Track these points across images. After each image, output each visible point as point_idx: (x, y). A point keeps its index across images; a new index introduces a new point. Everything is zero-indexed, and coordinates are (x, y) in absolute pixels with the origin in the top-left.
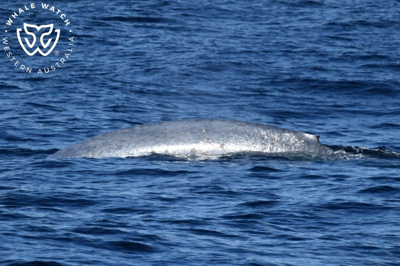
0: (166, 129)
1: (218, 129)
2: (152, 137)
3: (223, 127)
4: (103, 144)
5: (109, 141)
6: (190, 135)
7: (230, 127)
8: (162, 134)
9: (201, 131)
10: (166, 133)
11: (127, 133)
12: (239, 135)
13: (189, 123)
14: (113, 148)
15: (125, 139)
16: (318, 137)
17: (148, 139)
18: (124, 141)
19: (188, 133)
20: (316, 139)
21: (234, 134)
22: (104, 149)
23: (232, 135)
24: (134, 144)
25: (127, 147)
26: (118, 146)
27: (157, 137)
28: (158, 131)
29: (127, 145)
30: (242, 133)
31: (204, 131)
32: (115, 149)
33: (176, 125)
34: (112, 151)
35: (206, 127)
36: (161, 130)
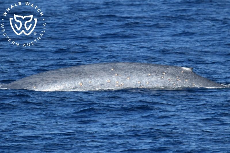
0: (84, 70)
1: (122, 68)
2: (77, 75)
3: (125, 67)
4: (41, 80)
5: (44, 78)
6: (104, 72)
7: (130, 66)
8: (83, 72)
9: (110, 69)
10: (85, 72)
11: (55, 73)
12: (138, 70)
13: (100, 65)
14: (50, 82)
15: (57, 77)
16: (192, 69)
17: (75, 76)
18: (57, 78)
19: (102, 71)
20: (191, 70)
21: (134, 70)
22: (43, 83)
23: (133, 71)
24: (66, 80)
25: (61, 81)
26: (54, 81)
27: (81, 74)
28: (79, 71)
29: (60, 80)
30: (140, 70)
31: (113, 69)
32: (53, 83)
33: (90, 67)
34: (50, 84)
35: (113, 67)
36: (81, 70)
